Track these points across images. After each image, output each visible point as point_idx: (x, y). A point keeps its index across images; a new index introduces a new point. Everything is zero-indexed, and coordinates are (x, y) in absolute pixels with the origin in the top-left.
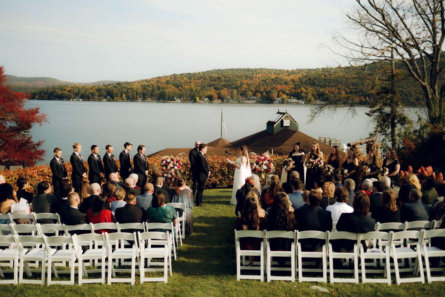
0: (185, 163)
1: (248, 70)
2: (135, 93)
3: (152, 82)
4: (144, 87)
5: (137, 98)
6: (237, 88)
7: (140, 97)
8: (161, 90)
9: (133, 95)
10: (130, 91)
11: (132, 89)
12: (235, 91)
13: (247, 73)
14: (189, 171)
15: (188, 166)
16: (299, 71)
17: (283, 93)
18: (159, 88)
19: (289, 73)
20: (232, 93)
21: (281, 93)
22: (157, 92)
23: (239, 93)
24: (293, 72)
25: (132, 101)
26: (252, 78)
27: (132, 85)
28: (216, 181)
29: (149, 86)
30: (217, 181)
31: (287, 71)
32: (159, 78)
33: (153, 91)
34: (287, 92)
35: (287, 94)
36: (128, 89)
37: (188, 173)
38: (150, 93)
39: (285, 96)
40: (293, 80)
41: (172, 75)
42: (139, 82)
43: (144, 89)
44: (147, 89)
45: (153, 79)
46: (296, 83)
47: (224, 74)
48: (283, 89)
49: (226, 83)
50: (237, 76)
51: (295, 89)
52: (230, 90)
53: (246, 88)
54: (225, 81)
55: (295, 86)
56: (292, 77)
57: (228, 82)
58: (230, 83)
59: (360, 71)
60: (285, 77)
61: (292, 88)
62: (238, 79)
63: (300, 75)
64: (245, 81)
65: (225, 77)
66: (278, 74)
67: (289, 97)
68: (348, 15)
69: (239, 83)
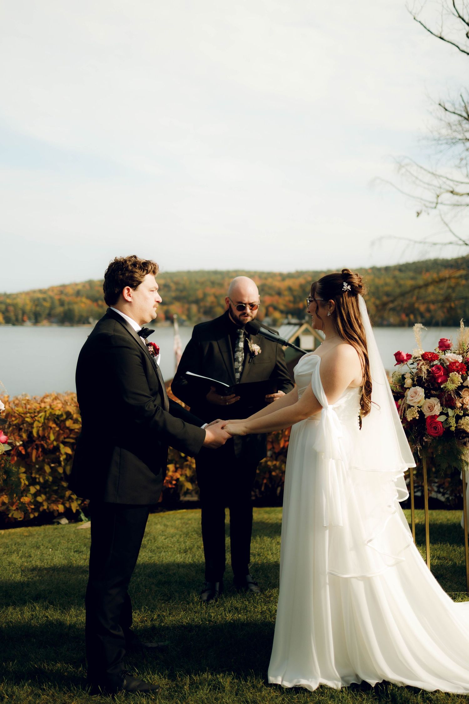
0: (58, 413)
1: (216, 273)
2: (20, 313)
3: (51, 293)
4: (37, 302)
5: (23, 321)
6: (197, 302)
7: (29, 319)
8: (66, 307)
9: (16, 316)
10: (11, 308)
11: (15, 306)
12: (194, 308)
13: (213, 278)
14: (71, 445)
15: (69, 423)
16: (299, 274)
17: (275, 308)
18: (62, 303)
19: (283, 277)
20: (189, 310)
21: (271, 309)
22: (59, 310)
23: (202, 310)
24: (290, 276)
25: (14, 324)
26: (221, 285)
27: (15, 299)
28: (177, 480)
29: (45, 300)
30: (182, 479)
31: (281, 275)
32: (64, 286)
33: (52, 308)
34: (282, 307)
35: (282, 312)
36: (7, 305)
37: (69, 451)
38: (47, 311)
39: (277, 315)
40: (290, 289)
41: (86, 282)
42: (27, 294)
43: (37, 305)
44: (42, 306)
45: (52, 289)
46: (296, 293)
47: (175, 279)
48: (275, 303)
49: (178, 293)
50: (197, 282)
51: (295, 302)
52: (186, 306)
53: (212, 303)
54: (177, 290)
55: (294, 297)
56: (289, 283)
57: (181, 291)
58: (184, 294)
59: (397, 273)
60: (278, 284)
61: (290, 301)
62: (198, 286)
63: (301, 280)
64: (211, 291)
65: (177, 283)
66: (266, 279)
67: (284, 315)
68: (442, 104)
69: (200, 294)
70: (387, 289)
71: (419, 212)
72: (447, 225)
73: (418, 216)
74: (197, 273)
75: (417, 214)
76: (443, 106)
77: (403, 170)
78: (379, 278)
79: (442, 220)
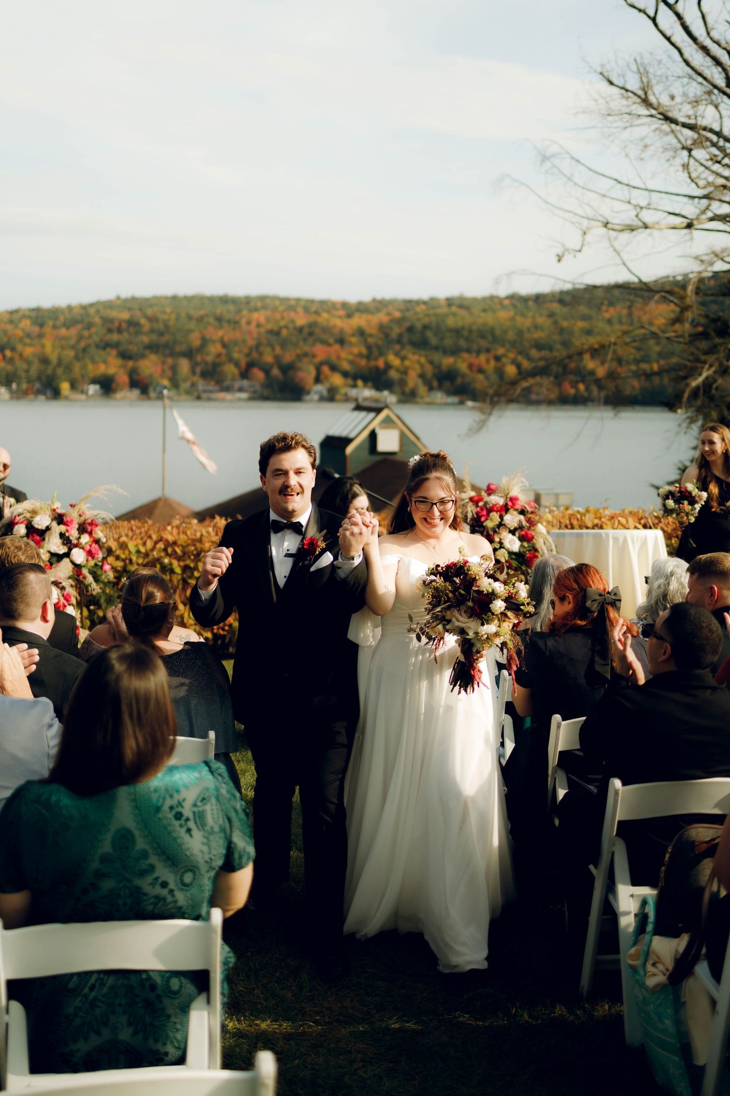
1: (225, 300)
6: (189, 354)
12: (184, 364)
13: (219, 310)
16: (380, 305)
17: (334, 368)
19: (350, 310)
20: (174, 368)
21: (326, 369)
23: (198, 370)
24: (361, 308)
26: (235, 324)
31: (345, 305)
34: (346, 366)
35: (345, 374)
39: (337, 380)
40: (361, 333)
46: (370, 340)
47: (149, 312)
48: (334, 359)
49: (154, 337)
50: (190, 318)
51: (368, 357)
52: (170, 361)
53: (219, 355)
54: (152, 331)
55: (369, 347)
56: (359, 321)
57: (162, 334)
58: (167, 338)
59: (556, 307)
60: (338, 323)
61: (360, 355)
62: (192, 325)
63: (382, 317)
64: (215, 334)
65: (152, 319)
66: (317, 313)
67: (350, 381)
68: (605, 74)
69: (195, 340)
70: (538, 335)
71: (561, 254)
72: (618, 254)
73: (559, 260)
74: (189, 299)
75: (557, 258)
76: (607, 77)
77: (548, 164)
78: (523, 315)
79: (612, 246)
